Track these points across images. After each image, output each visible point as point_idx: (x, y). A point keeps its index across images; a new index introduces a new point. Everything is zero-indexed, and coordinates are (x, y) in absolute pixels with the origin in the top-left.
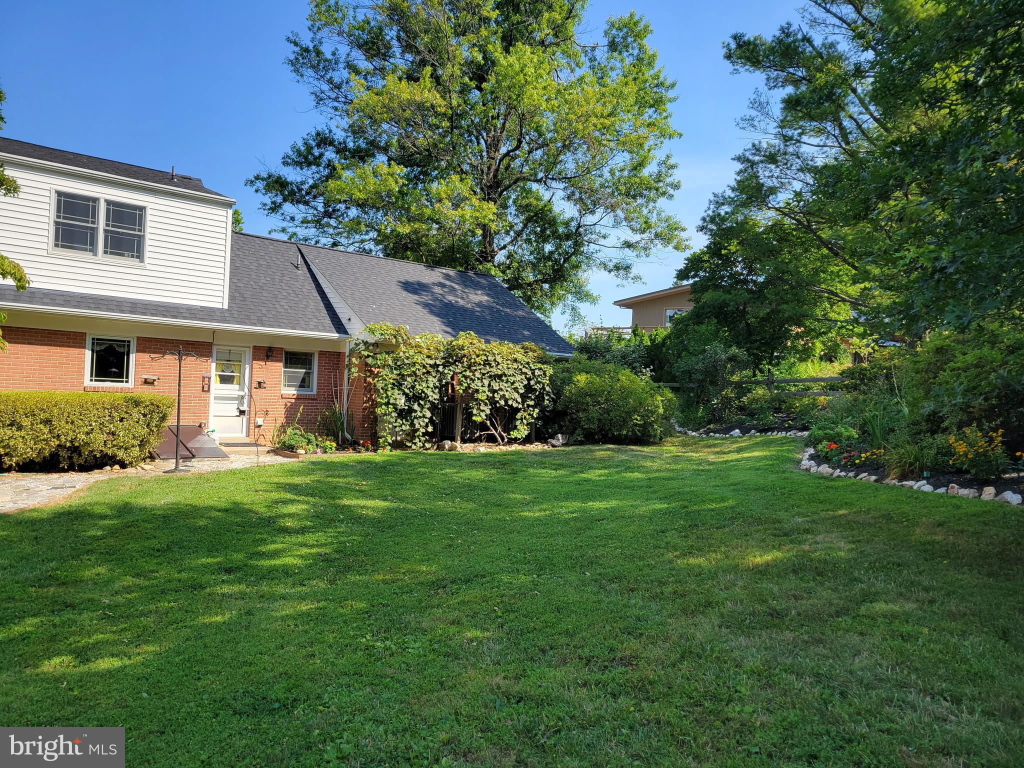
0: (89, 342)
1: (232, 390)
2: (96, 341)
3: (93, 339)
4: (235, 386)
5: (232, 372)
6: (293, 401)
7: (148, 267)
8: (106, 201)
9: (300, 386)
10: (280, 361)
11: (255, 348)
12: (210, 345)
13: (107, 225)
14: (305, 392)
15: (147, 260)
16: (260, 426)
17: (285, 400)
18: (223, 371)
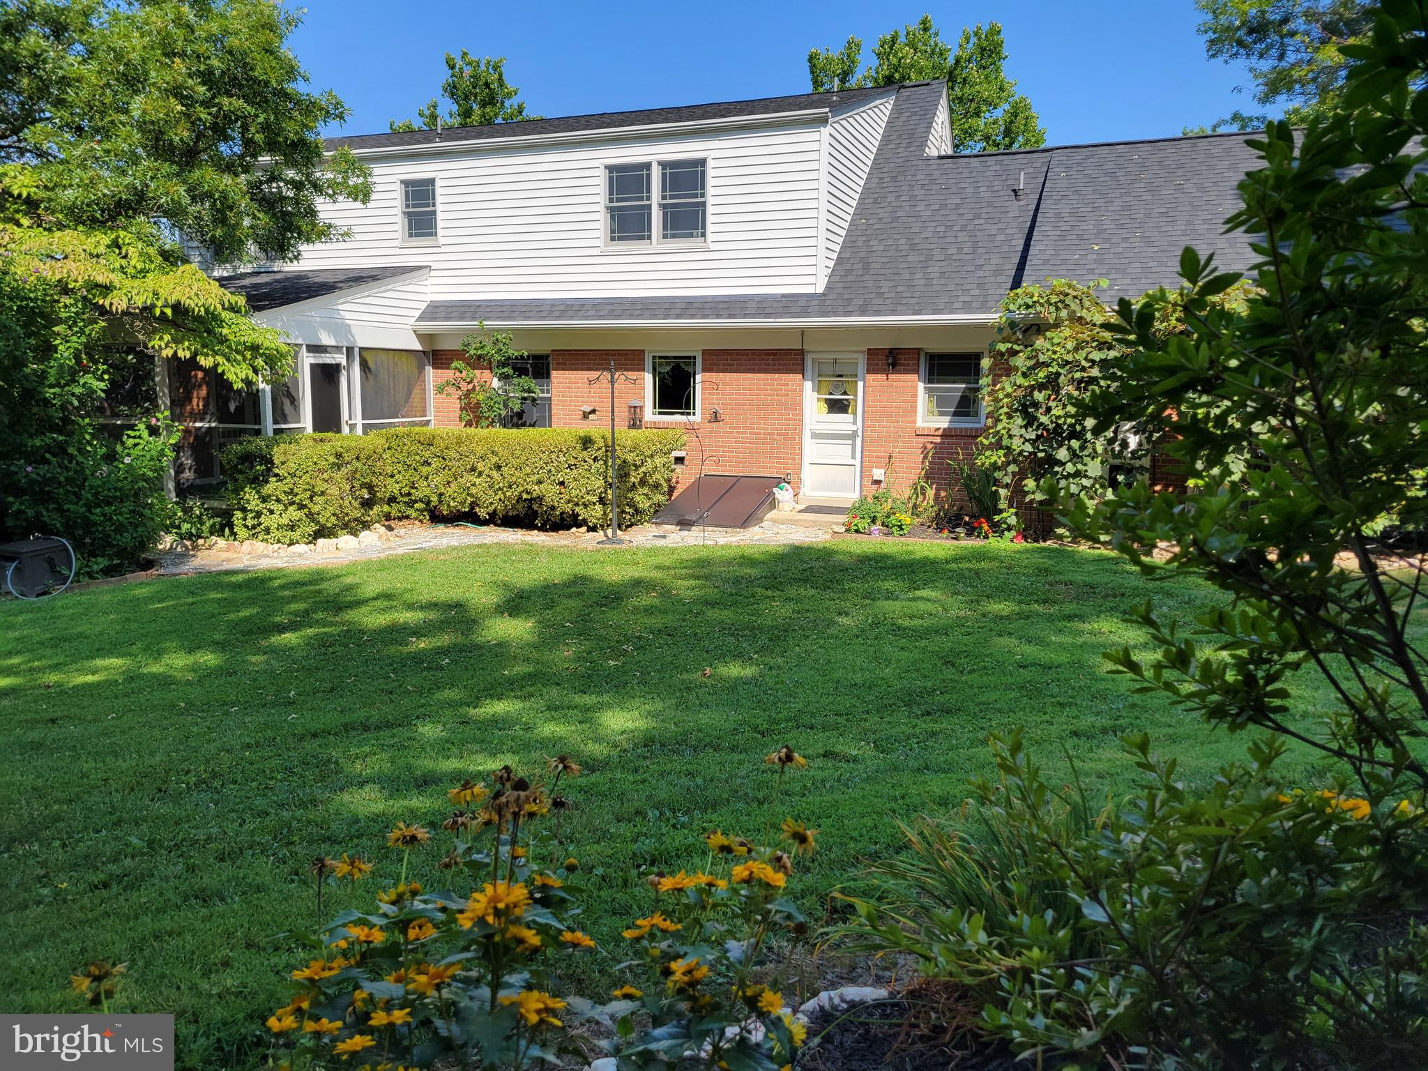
0: (648, 363)
1: (842, 422)
2: (659, 361)
3: (654, 357)
4: (848, 417)
5: (845, 393)
6: (938, 440)
7: (713, 247)
8: (659, 163)
9: (955, 414)
10: (916, 371)
11: (871, 352)
12: (801, 353)
13: (664, 198)
14: (965, 424)
15: (710, 237)
16: (878, 482)
17: (922, 439)
18: (831, 394)
